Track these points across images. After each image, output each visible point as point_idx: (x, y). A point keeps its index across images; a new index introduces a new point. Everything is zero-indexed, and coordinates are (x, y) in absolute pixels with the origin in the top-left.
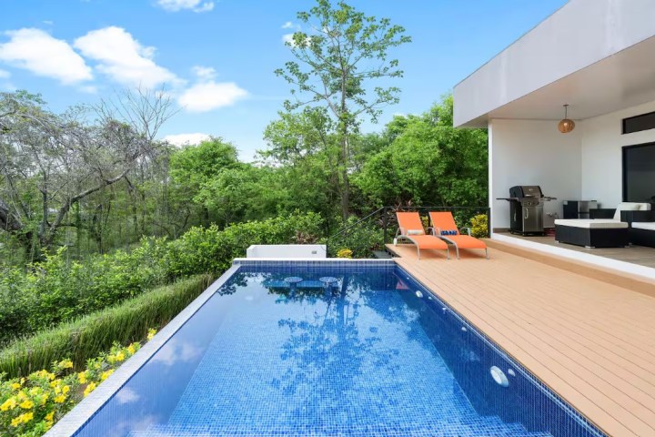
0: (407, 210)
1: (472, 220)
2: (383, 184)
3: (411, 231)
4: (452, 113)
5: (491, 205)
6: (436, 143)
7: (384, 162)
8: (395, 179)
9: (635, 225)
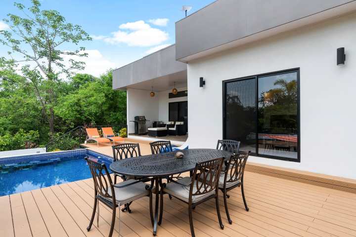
0: (90, 127)
1: (121, 131)
2: (76, 115)
3: (93, 137)
4: (112, 80)
5: (128, 124)
6: (104, 95)
7: (76, 103)
8: (82, 112)
9: (170, 129)
